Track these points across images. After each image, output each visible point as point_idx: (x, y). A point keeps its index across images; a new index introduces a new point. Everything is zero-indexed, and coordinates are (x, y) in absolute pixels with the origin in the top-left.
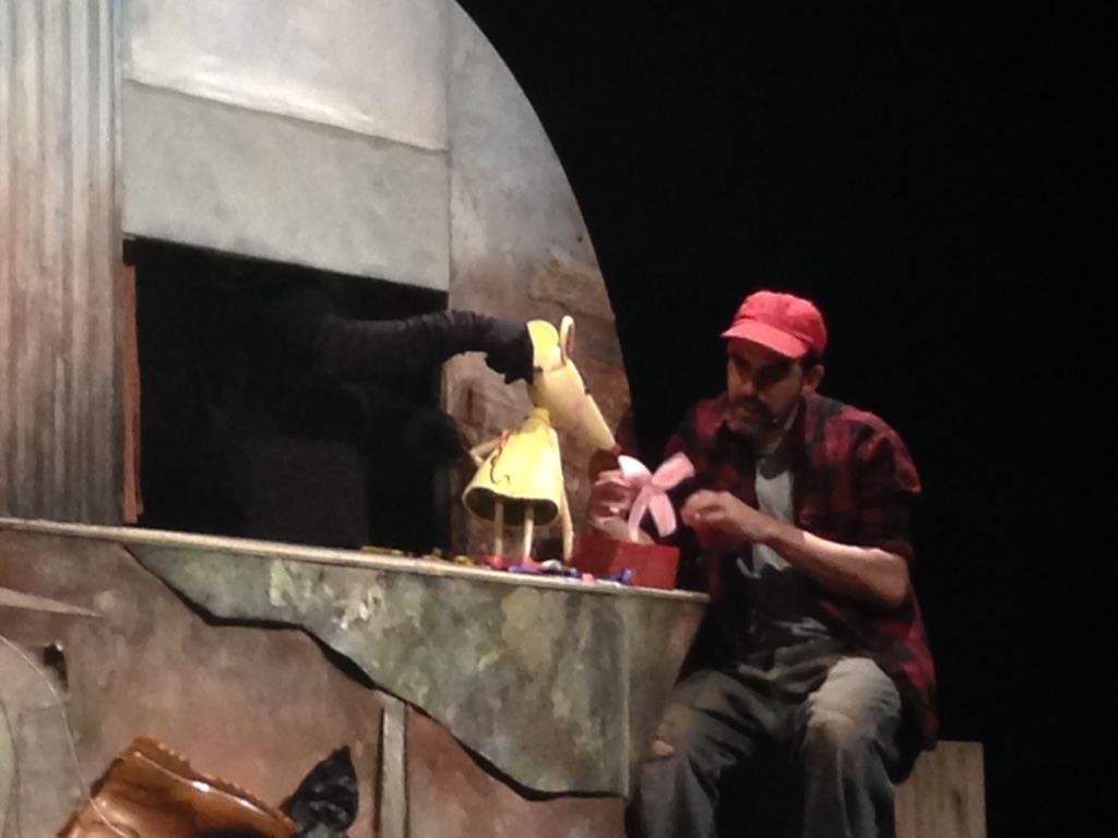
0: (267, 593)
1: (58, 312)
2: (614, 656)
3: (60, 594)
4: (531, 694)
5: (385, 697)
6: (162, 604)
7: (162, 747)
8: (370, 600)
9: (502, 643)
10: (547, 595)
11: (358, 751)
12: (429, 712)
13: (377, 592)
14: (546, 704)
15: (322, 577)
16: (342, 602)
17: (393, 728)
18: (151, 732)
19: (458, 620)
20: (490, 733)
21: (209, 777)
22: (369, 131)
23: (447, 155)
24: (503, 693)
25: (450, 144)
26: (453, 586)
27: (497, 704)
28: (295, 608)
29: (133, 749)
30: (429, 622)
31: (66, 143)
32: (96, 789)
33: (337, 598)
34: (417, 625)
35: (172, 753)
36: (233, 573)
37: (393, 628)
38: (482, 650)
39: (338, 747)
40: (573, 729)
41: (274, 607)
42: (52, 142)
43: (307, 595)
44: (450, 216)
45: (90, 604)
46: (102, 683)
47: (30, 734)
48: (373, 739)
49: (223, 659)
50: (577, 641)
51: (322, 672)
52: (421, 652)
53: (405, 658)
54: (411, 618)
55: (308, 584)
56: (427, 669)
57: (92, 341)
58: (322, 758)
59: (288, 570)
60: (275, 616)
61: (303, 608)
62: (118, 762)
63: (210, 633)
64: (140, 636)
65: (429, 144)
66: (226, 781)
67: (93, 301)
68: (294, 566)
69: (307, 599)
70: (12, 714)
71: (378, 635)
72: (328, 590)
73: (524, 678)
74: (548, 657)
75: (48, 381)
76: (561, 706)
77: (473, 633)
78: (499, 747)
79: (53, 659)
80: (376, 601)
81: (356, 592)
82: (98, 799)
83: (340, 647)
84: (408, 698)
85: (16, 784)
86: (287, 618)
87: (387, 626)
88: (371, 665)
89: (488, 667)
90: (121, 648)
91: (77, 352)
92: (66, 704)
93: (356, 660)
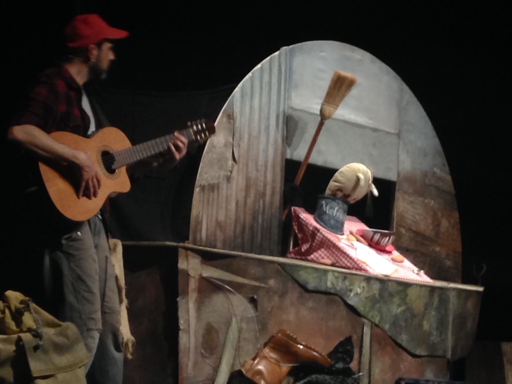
0: (326, 282)
1: (262, 184)
2: (446, 310)
3: (256, 279)
4: (416, 321)
5: (365, 320)
6: (290, 284)
7: (288, 332)
8: (361, 287)
9: (406, 304)
10: (423, 288)
11: (355, 338)
12: (380, 325)
13: (364, 284)
14: (421, 325)
15: (345, 278)
16: (352, 287)
17: (367, 331)
18: (285, 327)
19: (391, 295)
20: (401, 334)
21: (303, 343)
22: (372, 126)
23: (398, 135)
24: (406, 321)
25: (400, 131)
26: (390, 284)
27: (403, 324)
28: (336, 288)
29: (278, 333)
30: (381, 295)
31: (268, 128)
32: (265, 345)
33: (350, 285)
34: (377, 296)
35: (291, 335)
36: (315, 275)
37: (369, 297)
38: (399, 306)
39: (348, 336)
40: (430, 334)
41: (328, 287)
42: (263, 127)
43: (340, 284)
44: (398, 156)
45: (266, 284)
46: (269, 309)
47: (244, 326)
48: (360, 334)
49: (310, 304)
50: (433, 304)
51: (343, 311)
52: (378, 305)
53: (372, 307)
54: (375, 294)
55: (340, 280)
56: (380, 312)
57: (273, 194)
58: (342, 339)
59: (334, 275)
60: (329, 291)
61: (338, 288)
62: (273, 337)
63: (307, 295)
64: (283, 295)
65: (392, 131)
66: (309, 345)
67: (274, 181)
68: (336, 274)
69: (340, 285)
70: (239, 318)
71: (364, 299)
72: (347, 283)
73: (414, 316)
74: (422, 309)
75: (257, 207)
76: (426, 326)
77: (396, 300)
78: (403, 339)
79: (253, 301)
80: (363, 287)
81: (357, 284)
82: (266, 349)
83: (350, 302)
84: (373, 320)
85: (239, 342)
86: (332, 291)
87: (367, 296)
88: (361, 309)
89: (401, 312)
90: (276, 298)
91: (268, 198)
92: (257, 316)
93: (355, 307)
